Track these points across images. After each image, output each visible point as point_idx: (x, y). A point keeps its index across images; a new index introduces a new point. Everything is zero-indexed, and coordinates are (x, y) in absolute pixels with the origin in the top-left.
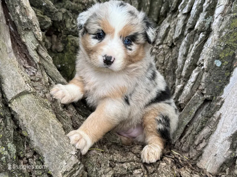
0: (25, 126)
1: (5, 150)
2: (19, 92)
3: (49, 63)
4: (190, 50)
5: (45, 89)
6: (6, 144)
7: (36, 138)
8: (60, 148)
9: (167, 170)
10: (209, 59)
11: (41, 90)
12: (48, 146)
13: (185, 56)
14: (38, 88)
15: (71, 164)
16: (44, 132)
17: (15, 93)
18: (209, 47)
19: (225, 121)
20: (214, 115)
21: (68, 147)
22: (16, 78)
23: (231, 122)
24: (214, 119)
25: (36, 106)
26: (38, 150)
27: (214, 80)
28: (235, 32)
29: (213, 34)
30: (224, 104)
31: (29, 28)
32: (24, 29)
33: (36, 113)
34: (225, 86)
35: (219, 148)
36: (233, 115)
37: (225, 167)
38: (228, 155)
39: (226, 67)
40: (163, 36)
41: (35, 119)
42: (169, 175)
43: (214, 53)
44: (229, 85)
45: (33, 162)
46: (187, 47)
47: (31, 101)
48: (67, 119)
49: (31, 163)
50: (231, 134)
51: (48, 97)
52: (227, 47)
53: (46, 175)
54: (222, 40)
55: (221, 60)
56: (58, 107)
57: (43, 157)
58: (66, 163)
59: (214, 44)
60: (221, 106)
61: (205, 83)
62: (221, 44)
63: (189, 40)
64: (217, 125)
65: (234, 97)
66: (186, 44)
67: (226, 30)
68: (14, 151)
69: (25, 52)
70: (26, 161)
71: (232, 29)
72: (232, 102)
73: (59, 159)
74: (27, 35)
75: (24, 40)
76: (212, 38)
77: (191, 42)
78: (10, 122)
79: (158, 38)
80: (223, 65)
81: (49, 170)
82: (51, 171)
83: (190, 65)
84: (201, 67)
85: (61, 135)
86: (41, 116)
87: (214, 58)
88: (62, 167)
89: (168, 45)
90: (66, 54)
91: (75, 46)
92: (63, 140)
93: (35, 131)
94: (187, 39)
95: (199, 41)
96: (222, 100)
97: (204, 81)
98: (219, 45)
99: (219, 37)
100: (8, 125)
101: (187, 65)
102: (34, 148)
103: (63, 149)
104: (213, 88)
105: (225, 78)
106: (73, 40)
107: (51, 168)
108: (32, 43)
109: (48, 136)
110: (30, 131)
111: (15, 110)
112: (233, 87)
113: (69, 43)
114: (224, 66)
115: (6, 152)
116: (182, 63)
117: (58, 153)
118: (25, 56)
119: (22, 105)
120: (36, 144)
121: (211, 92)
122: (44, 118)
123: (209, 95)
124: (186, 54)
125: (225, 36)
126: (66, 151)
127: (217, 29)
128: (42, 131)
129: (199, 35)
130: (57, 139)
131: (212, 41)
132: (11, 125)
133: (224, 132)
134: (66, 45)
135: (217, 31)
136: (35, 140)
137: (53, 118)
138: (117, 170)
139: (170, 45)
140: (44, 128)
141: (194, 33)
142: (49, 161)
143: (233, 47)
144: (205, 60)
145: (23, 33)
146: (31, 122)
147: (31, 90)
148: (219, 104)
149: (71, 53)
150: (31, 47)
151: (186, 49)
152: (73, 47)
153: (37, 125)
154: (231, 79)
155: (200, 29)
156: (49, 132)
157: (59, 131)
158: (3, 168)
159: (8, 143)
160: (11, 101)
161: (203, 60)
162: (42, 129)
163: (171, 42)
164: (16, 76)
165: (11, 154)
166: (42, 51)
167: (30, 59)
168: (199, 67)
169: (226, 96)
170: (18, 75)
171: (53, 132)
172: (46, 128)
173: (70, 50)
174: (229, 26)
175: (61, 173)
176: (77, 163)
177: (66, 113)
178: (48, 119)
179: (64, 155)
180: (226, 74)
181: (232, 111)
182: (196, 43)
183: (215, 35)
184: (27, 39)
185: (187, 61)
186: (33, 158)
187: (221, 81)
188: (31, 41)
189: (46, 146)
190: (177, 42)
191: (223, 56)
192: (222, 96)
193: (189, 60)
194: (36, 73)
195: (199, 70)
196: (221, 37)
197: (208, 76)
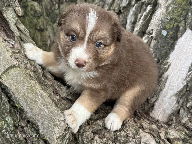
0: (18, 99)
1: (5, 124)
2: (7, 67)
3: (26, 35)
4: (138, 19)
5: (26, 60)
6: (4, 118)
7: (29, 109)
8: (51, 116)
9: (132, 123)
10: (157, 30)
11: (22, 61)
12: (41, 115)
13: (134, 23)
14: (20, 60)
15: (62, 129)
16: (35, 102)
17: (4, 68)
18: (158, 19)
19: (171, 81)
20: (163, 76)
21: (57, 114)
22: (3, 53)
23: (176, 82)
24: (163, 79)
25: (23, 78)
26: (32, 120)
27: (161, 46)
28: (179, 8)
29: (161, 8)
30: (170, 67)
31: (11, 5)
32: (5, 6)
33: (24, 85)
34: (171, 53)
35: (168, 102)
36: (178, 76)
37: (172, 116)
38: (175, 108)
39: (171, 36)
40: (110, 3)
41: (24, 91)
42: (134, 127)
43: (161, 24)
44: (174, 52)
45: (28, 130)
46: (135, 16)
47: (18, 74)
48: (48, 87)
49: (26, 131)
50: (177, 91)
51: (29, 68)
52: (172, 20)
53: (42, 140)
54: (169, 14)
55: (167, 30)
56: (40, 77)
57: (37, 125)
58: (58, 129)
59: (162, 17)
60: (168, 68)
61: (154, 49)
62: (167, 18)
63: (137, 10)
64: (165, 84)
65: (178, 62)
66: (134, 13)
67: (172, 6)
68: (12, 123)
69: (3, 24)
70: (22, 129)
71: (177, 5)
72: (177, 65)
73: (52, 126)
74: (7, 11)
75: (5, 16)
76: (161, 12)
77: (138, 12)
78: (5, 97)
79: (106, 4)
80: (168, 34)
81: (44, 137)
82: (46, 138)
83: (139, 32)
84: (150, 35)
85: (49, 104)
86: (30, 87)
87: (162, 28)
88: (55, 133)
89: (116, 11)
90: (27, 18)
91: (34, 10)
92: (52, 108)
93: (27, 103)
94: (135, 8)
95: (148, 12)
96: (169, 64)
97: (153, 47)
98: (166, 18)
99: (166, 11)
100: (3, 100)
101: (137, 32)
102: (29, 118)
103: (53, 117)
104: (160, 53)
105: (170, 45)
106: (32, 5)
107: (47, 135)
108: (12, 18)
109: (39, 106)
110: (23, 103)
111: (6, 85)
112: (178, 53)
113: (29, 8)
114: (169, 36)
115: (6, 125)
116: (131, 30)
117: (50, 121)
118: (3, 29)
119: (11, 79)
120: (30, 114)
121: (158, 56)
122: (32, 89)
123: (156, 58)
124: (134, 21)
125: (172, 11)
126: (56, 118)
127: (164, 4)
128: (33, 102)
129: (147, 6)
130: (47, 108)
131: (161, 14)
132: (6, 100)
133: (171, 90)
134: (26, 10)
135: (164, 5)
136: (28, 111)
137: (40, 89)
138: (94, 127)
139: (117, 12)
140: (34, 99)
141: (141, 5)
142: (44, 129)
143: (177, 20)
144: (154, 30)
145: (4, 9)
146: (22, 94)
147: (16, 63)
148: (166, 67)
149: (31, 17)
150: (12, 22)
151: (134, 18)
152: (32, 11)
153: (28, 96)
154: (176, 47)
155: (147, 2)
156: (39, 102)
157: (47, 100)
158: (5, 140)
159: (6, 117)
160: (1, 76)
161: (152, 30)
162: (33, 100)
163: (118, 9)
164: (2, 52)
165: (10, 126)
166: (19, 24)
167: (7, 31)
168: (148, 35)
169: (172, 60)
170: (3, 50)
171: (43, 101)
172: (36, 98)
173: (30, 14)
174: (174, 2)
175: (56, 138)
176: (67, 127)
177: (48, 81)
178: (36, 90)
179: (55, 122)
180: (170, 42)
181: (177, 73)
182: (145, 14)
183: (162, 9)
184: (8, 14)
185: (136, 29)
186: (27, 126)
187: (166, 47)
188: (11, 17)
189: (39, 115)
190: (124, 10)
191: (169, 27)
192: (169, 61)
193: (139, 28)
194: (15, 45)
195: (148, 37)
196: (168, 11)
197: (156, 43)
